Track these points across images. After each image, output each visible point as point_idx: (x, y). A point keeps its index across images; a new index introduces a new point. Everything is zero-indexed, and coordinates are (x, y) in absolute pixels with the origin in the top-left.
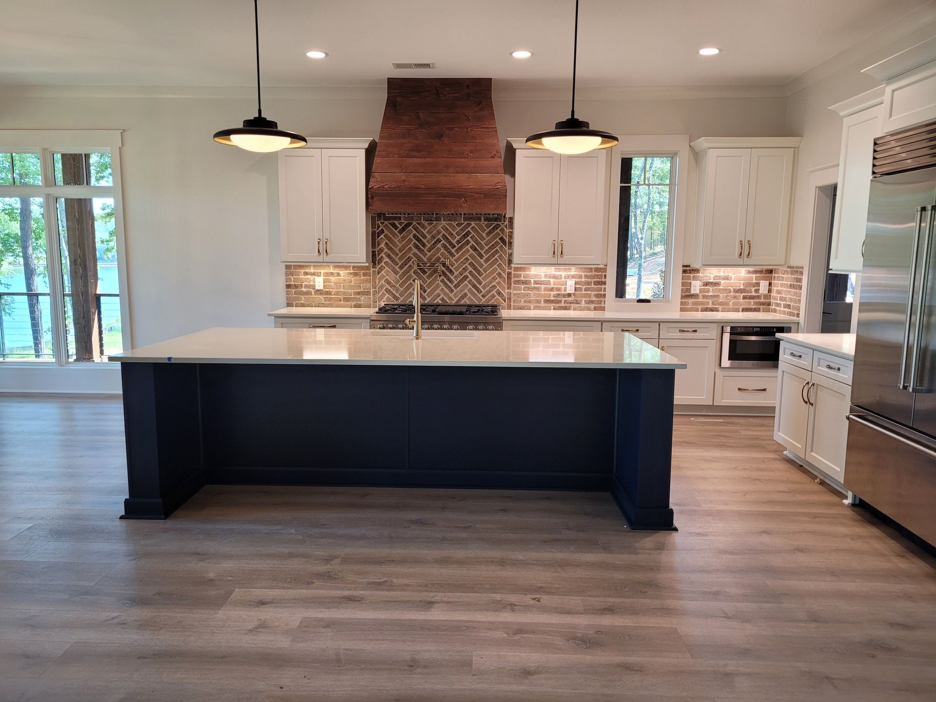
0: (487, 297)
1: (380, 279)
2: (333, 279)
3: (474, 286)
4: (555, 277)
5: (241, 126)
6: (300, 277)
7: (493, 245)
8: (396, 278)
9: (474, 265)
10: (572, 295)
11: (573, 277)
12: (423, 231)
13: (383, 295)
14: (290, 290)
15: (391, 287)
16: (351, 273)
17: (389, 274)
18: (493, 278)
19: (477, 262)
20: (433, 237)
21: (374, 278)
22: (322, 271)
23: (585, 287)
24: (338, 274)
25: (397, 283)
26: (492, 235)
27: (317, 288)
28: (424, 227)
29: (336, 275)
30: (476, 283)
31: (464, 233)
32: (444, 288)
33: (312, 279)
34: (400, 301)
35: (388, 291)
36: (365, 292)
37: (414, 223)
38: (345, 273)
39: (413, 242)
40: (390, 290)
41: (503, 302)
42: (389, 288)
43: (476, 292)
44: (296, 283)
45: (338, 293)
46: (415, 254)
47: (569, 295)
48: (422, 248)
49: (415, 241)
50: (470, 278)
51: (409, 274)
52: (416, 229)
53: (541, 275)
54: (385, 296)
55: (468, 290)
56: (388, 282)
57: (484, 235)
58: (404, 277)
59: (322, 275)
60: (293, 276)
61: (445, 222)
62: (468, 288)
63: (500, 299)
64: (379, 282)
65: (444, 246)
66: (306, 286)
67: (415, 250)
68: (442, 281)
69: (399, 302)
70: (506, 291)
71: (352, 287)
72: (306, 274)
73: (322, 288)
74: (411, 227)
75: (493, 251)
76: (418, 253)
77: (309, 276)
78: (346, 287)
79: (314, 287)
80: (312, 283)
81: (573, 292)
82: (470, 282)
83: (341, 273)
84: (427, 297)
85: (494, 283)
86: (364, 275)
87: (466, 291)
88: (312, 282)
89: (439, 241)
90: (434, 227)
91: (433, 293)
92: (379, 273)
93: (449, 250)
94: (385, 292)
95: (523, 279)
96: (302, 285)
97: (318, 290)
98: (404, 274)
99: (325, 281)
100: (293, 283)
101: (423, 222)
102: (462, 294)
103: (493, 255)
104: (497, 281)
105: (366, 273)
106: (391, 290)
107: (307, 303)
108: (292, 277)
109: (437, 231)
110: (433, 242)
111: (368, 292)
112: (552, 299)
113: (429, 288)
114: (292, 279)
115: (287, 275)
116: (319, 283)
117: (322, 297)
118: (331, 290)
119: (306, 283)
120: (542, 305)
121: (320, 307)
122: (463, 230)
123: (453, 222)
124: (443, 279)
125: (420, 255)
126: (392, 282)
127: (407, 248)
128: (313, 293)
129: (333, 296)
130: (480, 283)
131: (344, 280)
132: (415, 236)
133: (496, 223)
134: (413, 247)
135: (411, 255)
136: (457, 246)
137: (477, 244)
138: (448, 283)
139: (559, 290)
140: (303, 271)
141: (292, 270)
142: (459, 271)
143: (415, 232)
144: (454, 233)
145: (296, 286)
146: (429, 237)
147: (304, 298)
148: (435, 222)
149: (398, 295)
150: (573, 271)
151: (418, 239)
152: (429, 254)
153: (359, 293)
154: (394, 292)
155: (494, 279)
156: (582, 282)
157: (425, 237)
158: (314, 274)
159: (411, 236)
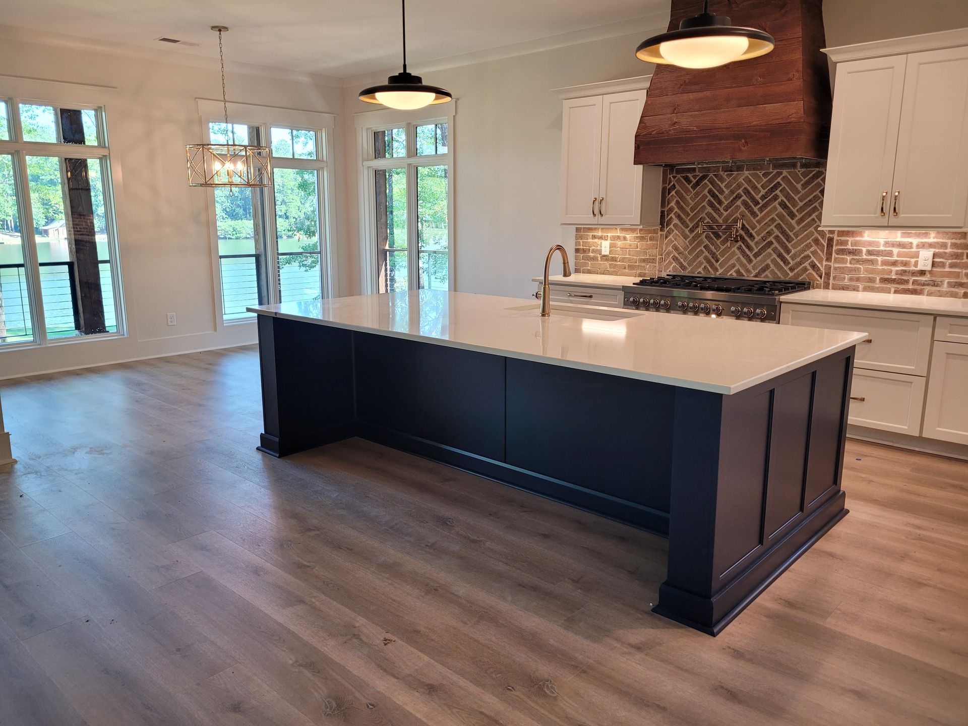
0: (796, 271)
1: (667, 245)
2: (619, 243)
3: (780, 256)
4: (901, 245)
5: (386, 83)
6: (589, 240)
7: (810, 201)
8: (685, 243)
9: (781, 227)
10: (927, 273)
11: (931, 245)
12: (720, 184)
13: (670, 263)
14: (578, 254)
15: (678, 254)
16: (637, 237)
17: (678, 238)
18: (806, 245)
19: (788, 224)
20: (732, 192)
21: (662, 243)
22: (609, 235)
23: (950, 261)
24: (625, 239)
25: (685, 249)
26: (810, 186)
27: (603, 253)
28: (722, 180)
29: (622, 239)
30: (782, 251)
31: (772, 186)
32: (741, 257)
33: (599, 243)
34: (687, 271)
35: (675, 259)
36: (650, 259)
37: (711, 175)
38: (632, 237)
39: (707, 200)
40: (677, 258)
41: (819, 278)
42: (677, 255)
43: (782, 263)
44: (585, 247)
45: (623, 260)
46: (709, 214)
47: (922, 273)
48: (718, 206)
49: (709, 197)
50: (776, 244)
51: (700, 239)
52: (712, 182)
53: (878, 242)
54: (671, 265)
55: (772, 261)
56: (676, 249)
57: (799, 186)
58: (694, 242)
59: (609, 239)
60: (582, 239)
61: (748, 172)
62: (772, 258)
63: (815, 274)
64: (666, 248)
65: (745, 203)
66: (593, 251)
67: (709, 209)
68: (739, 248)
69: (686, 273)
70: (824, 263)
71: (637, 253)
72: (594, 237)
73: (607, 253)
74: (706, 181)
75: (808, 209)
76: (712, 212)
77: (596, 240)
78: (631, 253)
79: (600, 252)
80: (599, 248)
81: (929, 268)
82: (775, 250)
83: (628, 236)
84: (719, 268)
85: (808, 252)
86: (651, 240)
87: (769, 261)
88: (599, 246)
89: (739, 197)
90: (734, 179)
91: (726, 263)
92: (666, 237)
93: (750, 209)
94: (672, 261)
95: (850, 248)
96: (590, 249)
97: (605, 256)
98: (694, 239)
99: (611, 246)
100: (581, 247)
101: (722, 173)
102: (763, 265)
103: (809, 214)
104: (812, 249)
105: (653, 237)
106: (679, 258)
107: (593, 269)
108: (581, 241)
109: (737, 184)
110: (731, 198)
111: (653, 259)
112: (893, 277)
113: (723, 256)
114: (581, 243)
115: (577, 238)
116: (605, 247)
117: (607, 264)
118: (617, 256)
119: (593, 248)
120: (877, 286)
121: (605, 274)
122: (770, 181)
123: (758, 172)
124: (741, 246)
125: (714, 214)
126: (680, 248)
127: (700, 206)
128: (599, 259)
129: (619, 263)
130: (788, 252)
131: (630, 245)
132: (710, 191)
133: (817, 169)
134: (707, 205)
135: (704, 215)
136: (762, 203)
137: (788, 200)
138: (747, 250)
139: (905, 264)
140: (591, 234)
141: (582, 233)
142: (762, 235)
143: (710, 186)
144: (759, 186)
145: (584, 251)
146: (727, 192)
147: (591, 263)
148: (735, 173)
149: (685, 264)
150: (932, 237)
151: (714, 196)
152: (725, 214)
153: (644, 261)
154: (682, 260)
155: (809, 246)
156: (945, 253)
157: (722, 192)
158: (601, 238)
159: (706, 192)
